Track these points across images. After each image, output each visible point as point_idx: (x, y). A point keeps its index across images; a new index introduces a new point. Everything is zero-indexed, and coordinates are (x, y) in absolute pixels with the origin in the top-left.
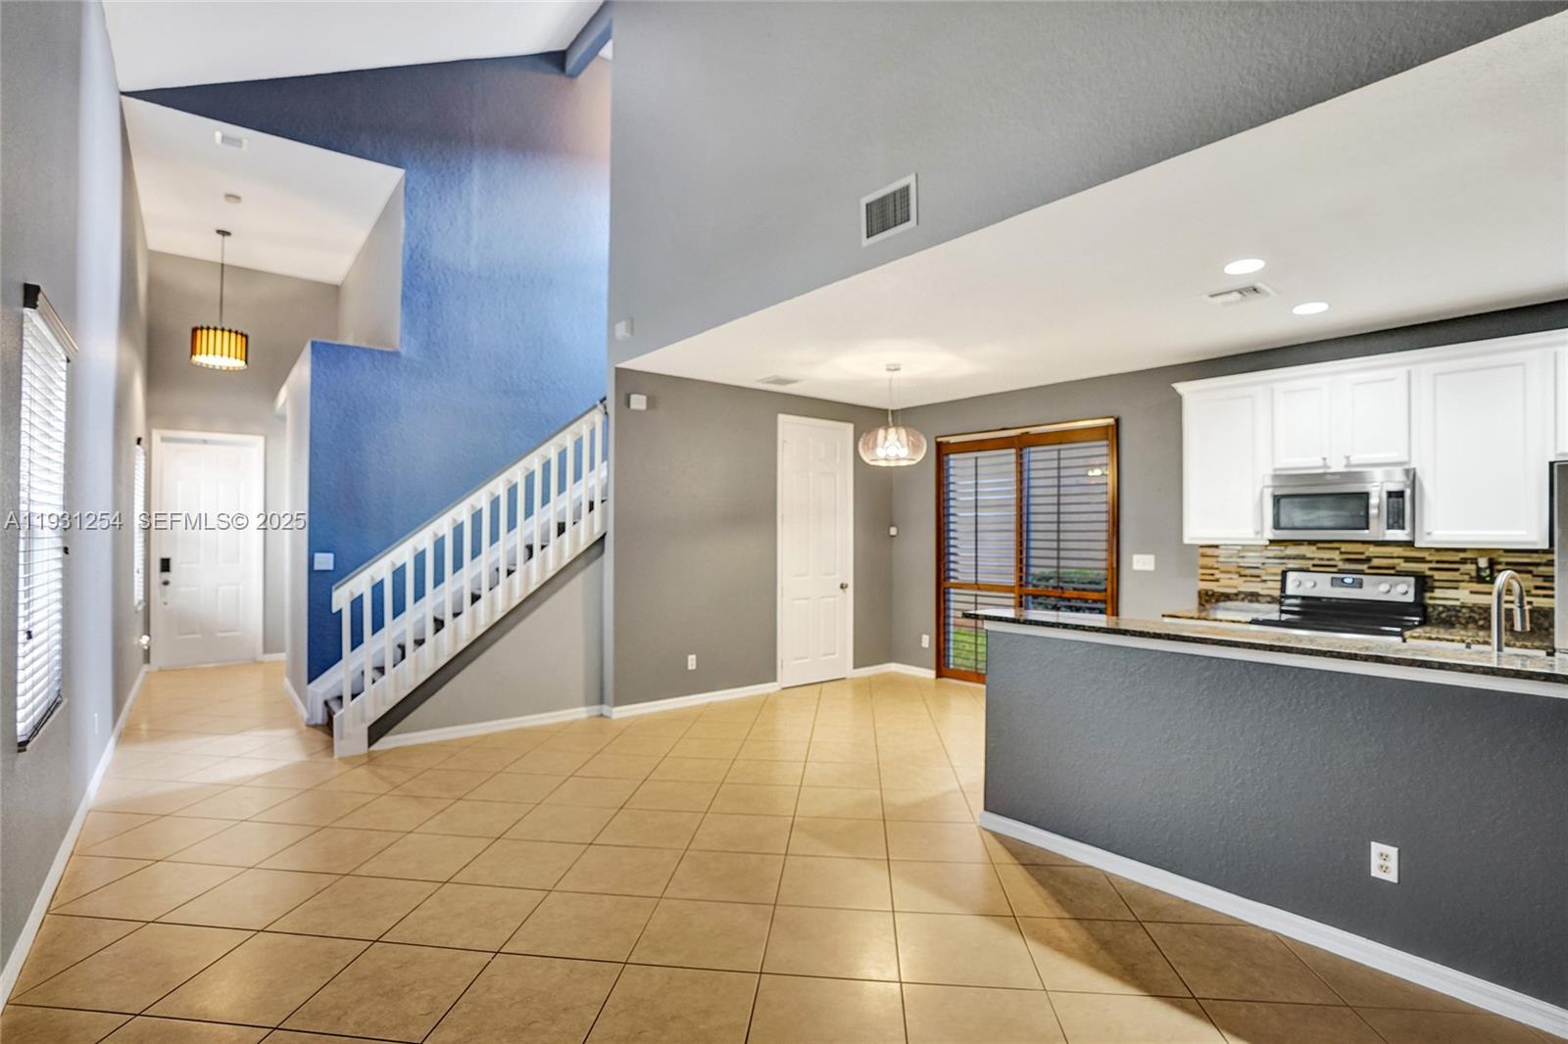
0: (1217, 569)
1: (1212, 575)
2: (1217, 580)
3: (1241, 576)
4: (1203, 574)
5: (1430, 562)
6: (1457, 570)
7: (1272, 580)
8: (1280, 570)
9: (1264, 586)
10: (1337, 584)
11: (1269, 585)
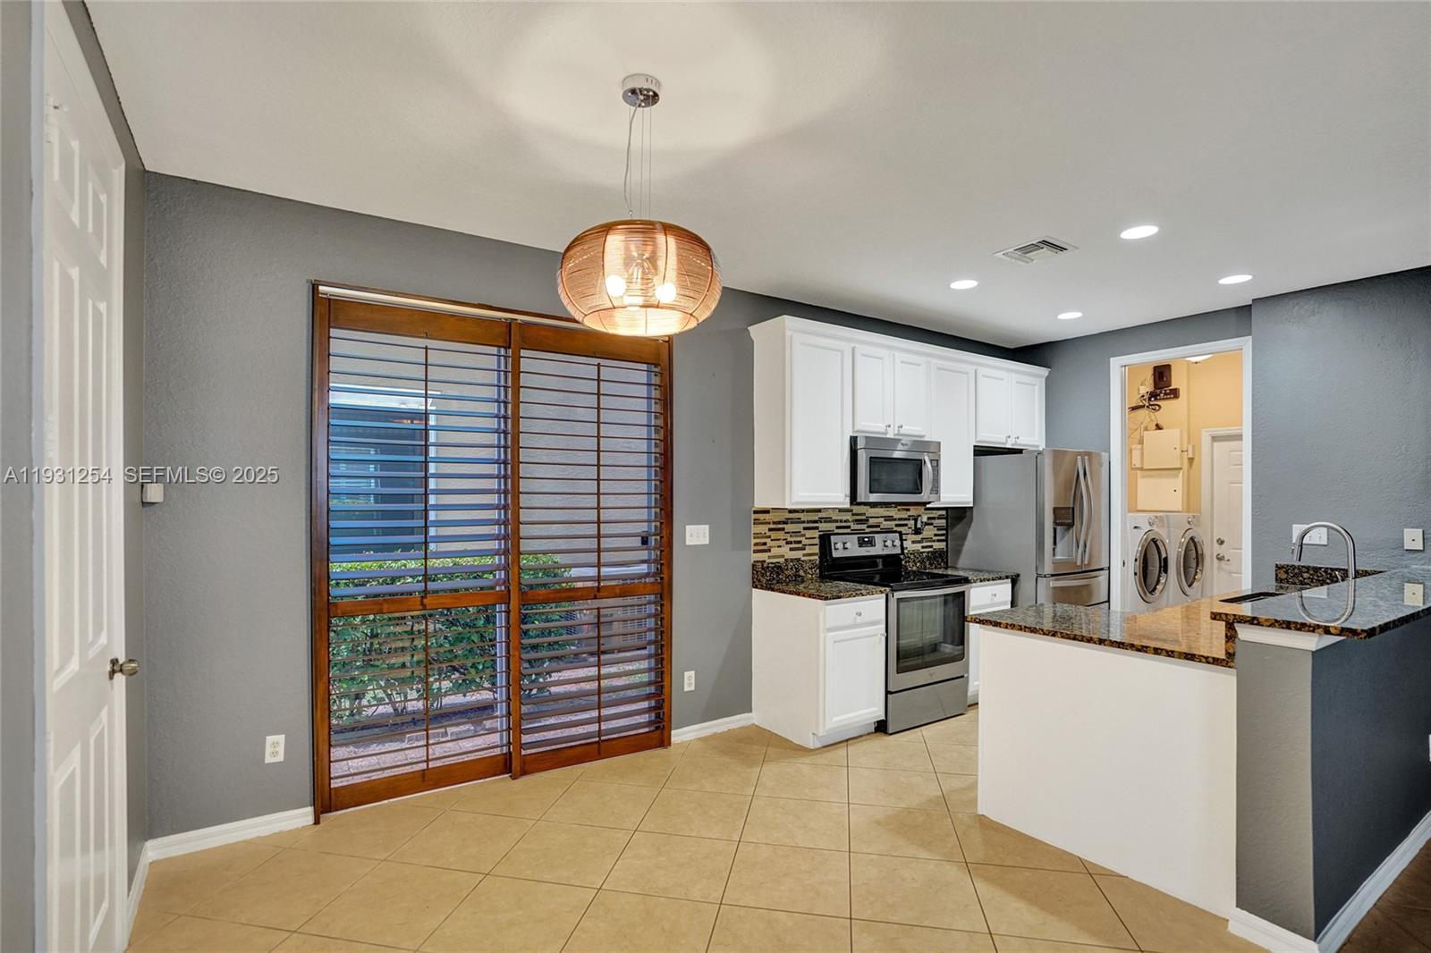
0: (769, 537)
1: (765, 544)
2: (770, 551)
3: (787, 543)
4: (756, 544)
5: (895, 520)
6: (906, 525)
7: (810, 545)
8: (816, 534)
9: (804, 552)
10: (862, 543)
11: (808, 551)
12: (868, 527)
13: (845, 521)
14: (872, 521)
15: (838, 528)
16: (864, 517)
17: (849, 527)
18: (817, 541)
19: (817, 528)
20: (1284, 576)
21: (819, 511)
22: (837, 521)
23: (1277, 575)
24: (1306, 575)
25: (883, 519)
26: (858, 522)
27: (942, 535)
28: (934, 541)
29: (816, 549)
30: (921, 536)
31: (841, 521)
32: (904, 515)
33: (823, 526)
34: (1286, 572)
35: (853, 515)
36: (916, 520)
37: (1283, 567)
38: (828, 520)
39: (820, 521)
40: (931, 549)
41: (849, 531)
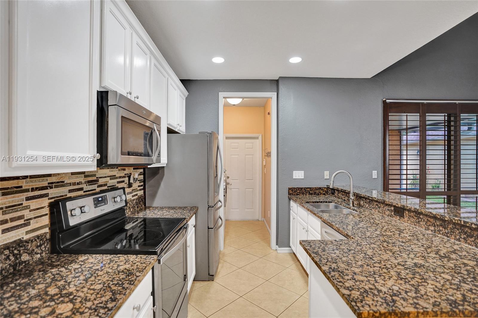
6: (124, 181)
7: (35, 218)
8: (45, 202)
9: (29, 228)
10: (97, 203)
11: (34, 225)
12: (99, 186)
13: (78, 184)
14: (101, 181)
15: (70, 191)
16: (94, 178)
17: (81, 189)
18: (47, 211)
19: (46, 195)
20: (291, 192)
21: (50, 175)
22: (70, 184)
23: (289, 192)
24: (298, 191)
25: (109, 178)
26: (90, 182)
27: (142, 186)
28: (138, 191)
29: (46, 220)
30: (131, 189)
31: (74, 184)
32: (122, 174)
33: (54, 192)
34: (292, 191)
35: (85, 176)
36: (129, 177)
37: (291, 189)
38: (60, 184)
39: (50, 186)
40: (137, 197)
41: (81, 193)
